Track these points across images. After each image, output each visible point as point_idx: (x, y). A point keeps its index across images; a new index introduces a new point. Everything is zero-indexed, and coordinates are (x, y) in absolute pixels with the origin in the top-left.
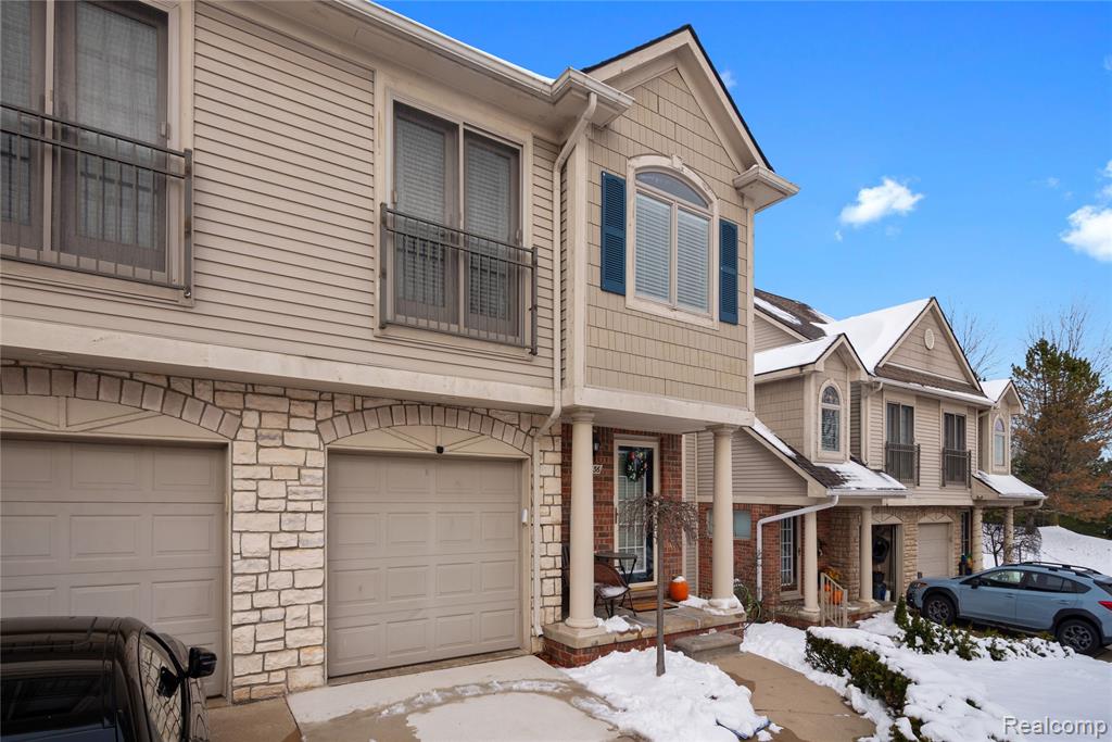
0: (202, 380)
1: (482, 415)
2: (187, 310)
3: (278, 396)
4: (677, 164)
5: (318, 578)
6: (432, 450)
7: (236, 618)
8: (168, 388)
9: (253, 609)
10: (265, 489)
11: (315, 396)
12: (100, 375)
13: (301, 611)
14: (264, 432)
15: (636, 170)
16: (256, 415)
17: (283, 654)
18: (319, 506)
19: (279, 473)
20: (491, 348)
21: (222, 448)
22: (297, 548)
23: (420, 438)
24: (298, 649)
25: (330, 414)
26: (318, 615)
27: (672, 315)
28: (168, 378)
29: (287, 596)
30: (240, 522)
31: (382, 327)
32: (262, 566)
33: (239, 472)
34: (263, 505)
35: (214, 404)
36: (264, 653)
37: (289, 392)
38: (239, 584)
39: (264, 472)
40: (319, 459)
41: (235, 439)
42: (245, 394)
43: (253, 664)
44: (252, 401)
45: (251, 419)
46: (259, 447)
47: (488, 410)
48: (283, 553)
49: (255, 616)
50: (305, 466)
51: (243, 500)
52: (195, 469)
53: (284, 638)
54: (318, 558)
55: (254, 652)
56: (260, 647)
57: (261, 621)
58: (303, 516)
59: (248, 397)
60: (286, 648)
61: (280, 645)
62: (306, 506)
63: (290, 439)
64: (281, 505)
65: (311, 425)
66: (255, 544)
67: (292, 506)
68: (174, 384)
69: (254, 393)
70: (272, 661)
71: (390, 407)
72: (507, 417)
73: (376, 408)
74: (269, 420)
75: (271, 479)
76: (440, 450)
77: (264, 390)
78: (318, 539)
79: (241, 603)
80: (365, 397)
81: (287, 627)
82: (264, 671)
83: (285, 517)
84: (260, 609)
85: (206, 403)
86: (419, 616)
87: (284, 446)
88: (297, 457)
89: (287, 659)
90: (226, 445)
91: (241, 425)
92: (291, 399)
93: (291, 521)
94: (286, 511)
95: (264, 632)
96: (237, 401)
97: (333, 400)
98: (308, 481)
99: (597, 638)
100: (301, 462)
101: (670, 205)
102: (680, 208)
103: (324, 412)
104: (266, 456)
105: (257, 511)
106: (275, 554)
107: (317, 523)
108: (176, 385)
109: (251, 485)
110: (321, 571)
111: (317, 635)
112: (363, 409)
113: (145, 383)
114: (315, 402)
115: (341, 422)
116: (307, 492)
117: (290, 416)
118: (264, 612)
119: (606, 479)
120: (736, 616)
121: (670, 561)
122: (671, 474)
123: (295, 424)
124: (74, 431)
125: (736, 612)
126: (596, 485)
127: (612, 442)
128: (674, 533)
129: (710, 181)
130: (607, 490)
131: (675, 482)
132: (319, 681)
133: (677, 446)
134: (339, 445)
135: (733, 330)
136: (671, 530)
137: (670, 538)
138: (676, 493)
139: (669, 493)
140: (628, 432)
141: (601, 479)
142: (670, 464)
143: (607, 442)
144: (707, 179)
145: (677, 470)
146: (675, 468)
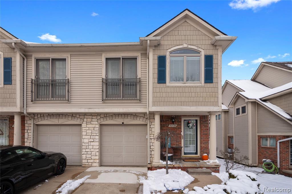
0: (77, 114)
1: (134, 115)
2: (69, 103)
3: (90, 115)
4: (185, 46)
5: (97, 147)
6: (121, 123)
7: (83, 153)
8: (72, 116)
9: (86, 152)
10: (88, 131)
11: (97, 115)
12: (62, 115)
13: (94, 153)
14: (88, 122)
15: (170, 52)
16: (86, 119)
17: (91, 160)
18: (97, 134)
19: (90, 129)
20: (130, 101)
21: (81, 125)
22: (93, 142)
23: (119, 121)
24: (94, 159)
25: (100, 118)
26: (97, 154)
27: (184, 85)
28: (72, 114)
29: (92, 150)
30: (84, 137)
31: (103, 101)
32: (87, 144)
33: (83, 129)
34: (87, 134)
35: (79, 118)
36: (88, 159)
37: (92, 115)
38: (83, 147)
39: (88, 129)
40: (98, 126)
41: (83, 123)
42: (84, 116)
43: (86, 161)
44: (86, 117)
45: (85, 120)
46: (87, 124)
47: (136, 114)
48: (91, 142)
49: (86, 153)
50: (95, 127)
51: (84, 133)
52: (77, 128)
53: (91, 157)
54: (97, 144)
55: (86, 159)
56: (87, 158)
57: (87, 154)
58: (94, 136)
59: (85, 116)
60: (91, 159)
61: (90, 158)
62: (95, 134)
63: (92, 123)
64: (91, 134)
65: (96, 120)
66: (86, 141)
67: (92, 134)
68: (73, 115)
69: (86, 115)
70: (89, 161)
71: (112, 116)
72: (141, 115)
73: (109, 116)
74: (89, 120)
75: (89, 130)
76: (123, 123)
77: (87, 115)
78: (97, 140)
79: (84, 150)
80: (106, 114)
81: (92, 155)
82: (87, 162)
83: (91, 136)
84: (87, 152)
85: (78, 118)
86: (121, 156)
87: (91, 124)
88: (94, 126)
89: (92, 161)
90: (81, 124)
91: (84, 121)
92: (92, 116)
93: (92, 137)
94: (91, 135)
95: (88, 156)
96: (83, 117)
97: (100, 115)
98: (95, 130)
99: (159, 165)
100: (94, 127)
101: (183, 57)
102: (187, 57)
103: (99, 117)
104: (88, 126)
105: (86, 135)
106: (89, 143)
107: (97, 137)
108: (74, 115)
109: (86, 131)
110: (98, 146)
111: (97, 157)
112: (106, 116)
113: (69, 115)
114: (97, 116)
115: (102, 119)
116: (95, 132)
117: (92, 119)
118: (88, 152)
119: (178, 128)
120: (215, 165)
121: (204, 150)
122: (204, 126)
123: (93, 120)
124: (59, 123)
125: (216, 164)
126: (175, 130)
127: (181, 119)
128: (205, 142)
129: (200, 46)
130: (179, 131)
131: (206, 129)
132: (98, 166)
133: (206, 119)
134: (102, 123)
135: (211, 84)
136: (204, 141)
137: (203, 144)
138: (206, 131)
139: (203, 131)
140: (187, 116)
141: (176, 128)
142: (203, 123)
143: (179, 119)
144: (198, 46)
145: (206, 125)
146: (206, 124)
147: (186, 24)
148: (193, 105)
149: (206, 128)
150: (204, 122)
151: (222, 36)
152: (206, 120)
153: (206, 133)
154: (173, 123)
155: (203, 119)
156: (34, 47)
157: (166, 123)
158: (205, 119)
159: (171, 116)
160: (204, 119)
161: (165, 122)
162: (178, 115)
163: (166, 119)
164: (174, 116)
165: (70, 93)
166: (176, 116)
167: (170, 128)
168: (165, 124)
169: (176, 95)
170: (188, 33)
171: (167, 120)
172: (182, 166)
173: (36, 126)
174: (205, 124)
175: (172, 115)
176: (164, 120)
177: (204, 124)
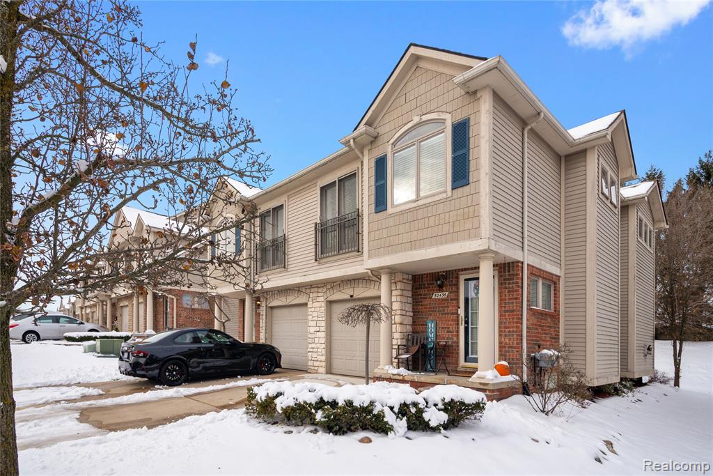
0: (303, 287)
2: (287, 271)
4: (416, 120)
5: (324, 340)
6: (350, 297)
7: (309, 350)
10: (314, 314)
13: (320, 350)
14: (314, 298)
15: (392, 144)
16: (312, 293)
17: (317, 362)
18: (324, 319)
19: (316, 309)
20: (348, 255)
21: (306, 304)
22: (320, 331)
23: (346, 293)
24: (320, 361)
25: (326, 290)
26: (324, 352)
27: (415, 205)
29: (318, 345)
30: (309, 324)
31: (316, 260)
32: (313, 336)
33: (309, 310)
34: (313, 319)
36: (313, 361)
37: (318, 285)
38: (309, 339)
39: (314, 310)
40: (324, 304)
41: (309, 301)
45: (311, 295)
46: (313, 302)
47: (369, 277)
48: (317, 333)
50: (321, 307)
51: (310, 318)
52: (303, 310)
53: (317, 357)
54: (323, 334)
55: (311, 360)
56: (313, 359)
57: (313, 351)
58: (321, 322)
59: (311, 289)
60: (317, 360)
62: (321, 319)
63: (318, 299)
64: (317, 319)
65: (322, 294)
66: (312, 330)
67: (319, 319)
70: (315, 363)
73: (336, 285)
74: (314, 295)
78: (324, 329)
79: (310, 346)
80: (333, 283)
81: (318, 354)
82: (313, 366)
84: (313, 348)
85: (304, 292)
86: (354, 358)
87: (317, 301)
88: (320, 304)
91: (310, 297)
92: (318, 287)
93: (318, 323)
95: (314, 355)
96: (309, 291)
97: (326, 285)
98: (322, 311)
101: (415, 144)
102: (420, 142)
104: (314, 305)
105: (312, 321)
107: (323, 324)
108: (300, 289)
109: (311, 313)
111: (323, 358)
112: (333, 286)
113: (295, 290)
114: (323, 286)
115: (328, 292)
116: (321, 314)
119: (451, 300)
120: (481, 384)
121: (506, 351)
122: (507, 290)
123: (319, 294)
124: (287, 303)
125: (483, 381)
126: (444, 304)
127: (457, 278)
128: (509, 332)
129: (443, 108)
130: (453, 306)
131: (511, 296)
132: (324, 372)
133: (511, 272)
134: (328, 299)
135: (466, 189)
136: (507, 330)
137: (505, 336)
138: (513, 303)
139: (506, 304)
140: (468, 269)
141: (448, 300)
142: (505, 283)
143: (452, 278)
144: (441, 109)
145: (513, 287)
146: (511, 286)
147: (419, 72)
148: (431, 245)
149: (513, 295)
150: (508, 279)
151: (479, 66)
152: (513, 275)
153: (511, 308)
154: (440, 288)
155: (505, 272)
156: (259, 197)
157: (428, 291)
158: (509, 271)
159: (438, 273)
160: (507, 273)
161: (427, 288)
162: (450, 269)
163: (429, 282)
164: (443, 272)
165: (286, 256)
166: (446, 271)
167: (435, 300)
168: (426, 292)
169: (402, 229)
170: (422, 89)
171: (431, 284)
172: (416, 380)
173: (269, 310)
174: (509, 283)
175: (439, 270)
176: (425, 285)
177: (507, 286)
